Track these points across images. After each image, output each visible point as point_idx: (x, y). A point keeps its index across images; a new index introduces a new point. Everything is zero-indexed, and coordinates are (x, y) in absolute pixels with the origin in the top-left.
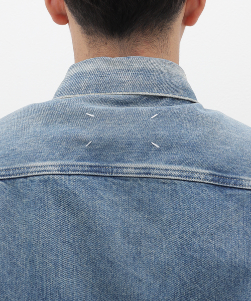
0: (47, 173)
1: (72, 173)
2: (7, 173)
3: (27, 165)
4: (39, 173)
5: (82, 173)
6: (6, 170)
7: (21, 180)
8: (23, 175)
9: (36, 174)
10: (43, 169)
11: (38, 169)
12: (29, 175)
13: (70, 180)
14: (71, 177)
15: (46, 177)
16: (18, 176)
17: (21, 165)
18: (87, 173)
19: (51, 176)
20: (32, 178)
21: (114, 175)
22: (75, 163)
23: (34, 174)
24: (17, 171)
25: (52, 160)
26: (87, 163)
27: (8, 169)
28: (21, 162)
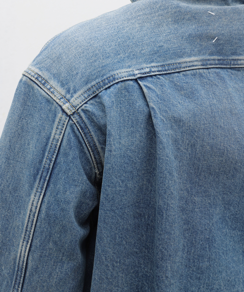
0: (195, 68)
1: (210, 67)
2: (164, 69)
3: (178, 61)
4: (190, 68)
5: (215, 66)
6: (161, 66)
7: (176, 74)
8: (177, 71)
9: (188, 69)
10: (191, 64)
11: (189, 64)
12: (182, 70)
13: (209, 73)
14: (210, 70)
15: (195, 71)
16: (173, 71)
17: (173, 61)
18: (217, 66)
19: (197, 70)
20: (184, 73)
21: (232, 66)
22: (209, 57)
23: (186, 69)
24: (171, 67)
25: (194, 55)
26: (216, 57)
27: (163, 65)
28: (172, 59)
